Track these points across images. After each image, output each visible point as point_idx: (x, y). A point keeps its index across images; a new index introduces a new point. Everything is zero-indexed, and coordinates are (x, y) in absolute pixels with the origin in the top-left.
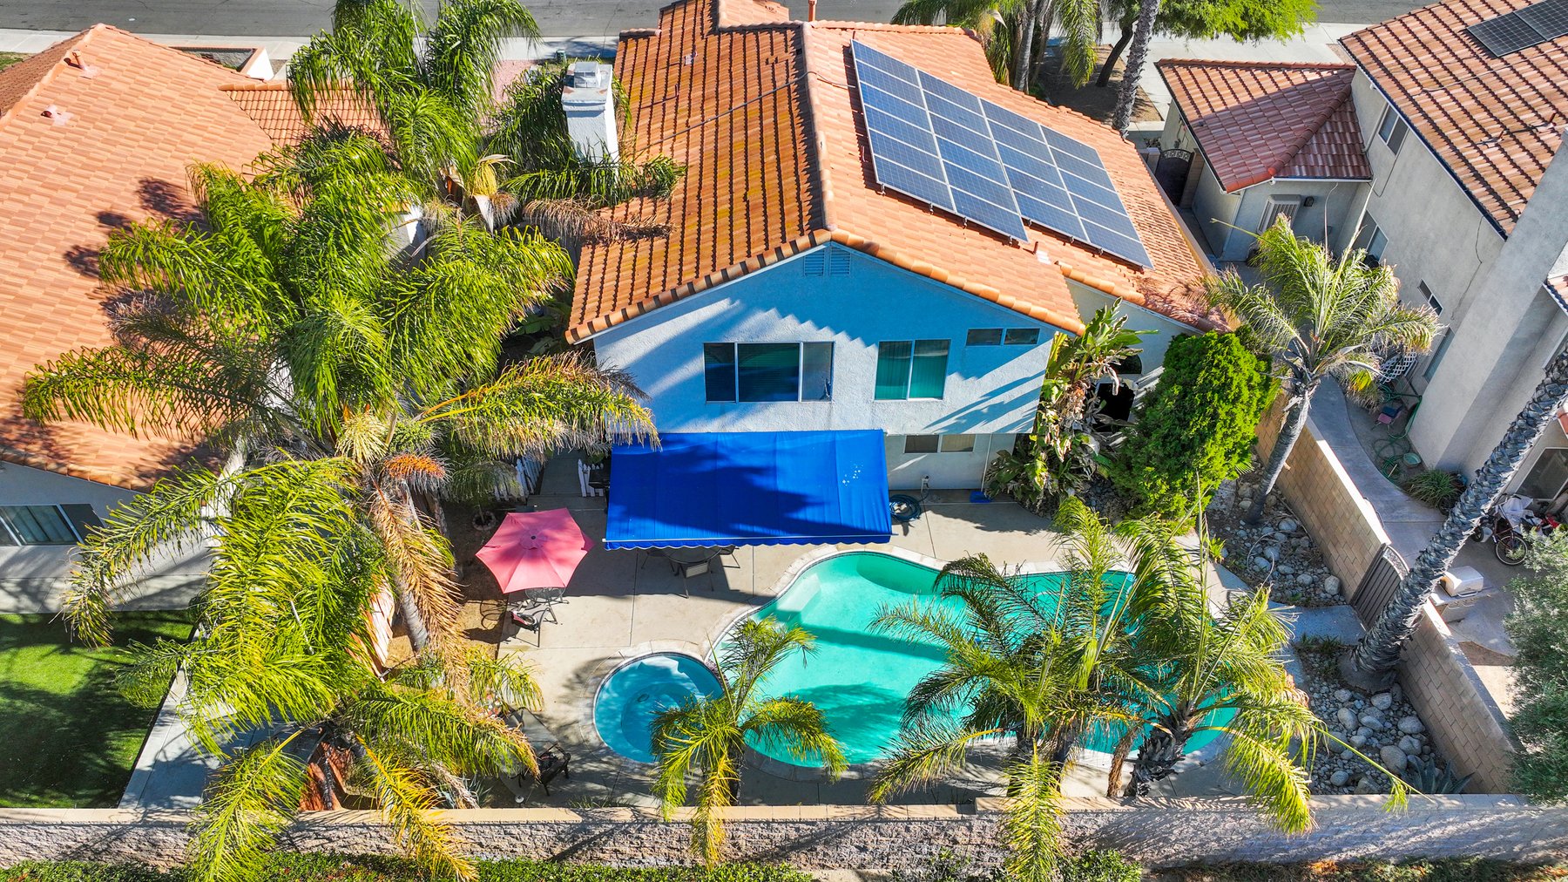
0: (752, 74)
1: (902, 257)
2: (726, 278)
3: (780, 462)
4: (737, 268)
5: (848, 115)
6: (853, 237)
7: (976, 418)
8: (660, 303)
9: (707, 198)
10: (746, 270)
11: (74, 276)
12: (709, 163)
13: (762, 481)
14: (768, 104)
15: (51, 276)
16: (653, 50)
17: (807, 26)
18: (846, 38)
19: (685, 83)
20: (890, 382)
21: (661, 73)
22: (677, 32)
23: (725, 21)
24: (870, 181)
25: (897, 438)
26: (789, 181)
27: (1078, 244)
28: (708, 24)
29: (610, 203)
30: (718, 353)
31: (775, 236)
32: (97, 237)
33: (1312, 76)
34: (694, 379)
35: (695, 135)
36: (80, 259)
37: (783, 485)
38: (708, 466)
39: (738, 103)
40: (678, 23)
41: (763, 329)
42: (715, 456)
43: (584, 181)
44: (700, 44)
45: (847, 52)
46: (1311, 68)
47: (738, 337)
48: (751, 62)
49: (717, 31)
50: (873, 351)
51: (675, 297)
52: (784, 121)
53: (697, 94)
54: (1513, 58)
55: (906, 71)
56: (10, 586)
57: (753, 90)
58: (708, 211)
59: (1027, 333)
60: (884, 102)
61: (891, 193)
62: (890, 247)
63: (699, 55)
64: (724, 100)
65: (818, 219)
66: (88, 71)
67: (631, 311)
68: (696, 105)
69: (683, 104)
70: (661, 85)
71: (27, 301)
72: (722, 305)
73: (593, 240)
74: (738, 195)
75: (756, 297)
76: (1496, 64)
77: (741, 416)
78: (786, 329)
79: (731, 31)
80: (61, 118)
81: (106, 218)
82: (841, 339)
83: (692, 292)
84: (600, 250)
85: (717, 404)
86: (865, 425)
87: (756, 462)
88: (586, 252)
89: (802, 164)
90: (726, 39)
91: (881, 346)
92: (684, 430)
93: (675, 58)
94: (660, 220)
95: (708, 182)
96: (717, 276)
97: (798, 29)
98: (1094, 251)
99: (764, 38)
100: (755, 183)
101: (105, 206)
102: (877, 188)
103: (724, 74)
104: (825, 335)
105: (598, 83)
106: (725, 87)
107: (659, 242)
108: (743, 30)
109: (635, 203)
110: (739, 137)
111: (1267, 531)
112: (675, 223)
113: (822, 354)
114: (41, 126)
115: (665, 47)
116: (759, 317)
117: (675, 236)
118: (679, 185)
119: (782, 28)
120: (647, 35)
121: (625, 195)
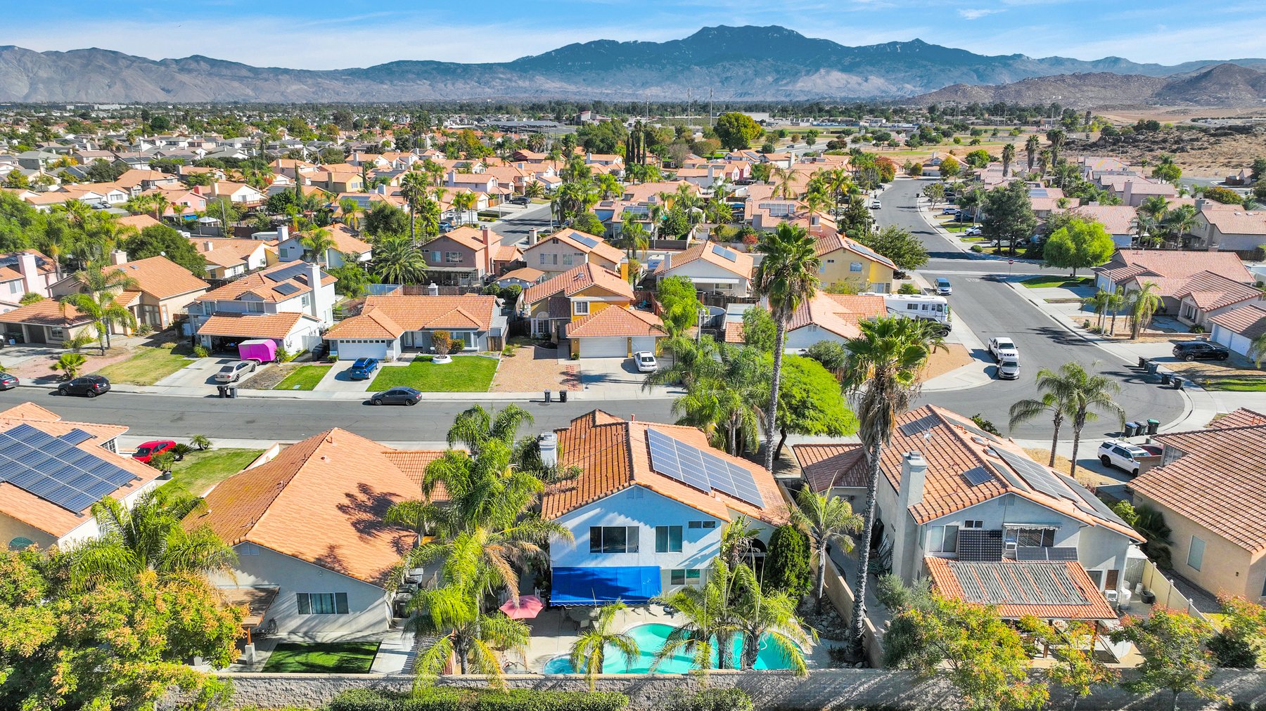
0: (609, 439)
1: (661, 491)
2: (599, 498)
3: (618, 576)
4: (603, 495)
5: (645, 450)
6: (643, 483)
7: (697, 561)
8: (575, 508)
9: (592, 477)
10: (606, 495)
11: (340, 513)
12: (592, 467)
13: (610, 583)
14: (615, 448)
15: (332, 513)
16: (568, 434)
17: (630, 423)
18: (646, 428)
19: (582, 444)
20: (661, 548)
21: (572, 442)
22: (578, 427)
23: (598, 423)
24: (652, 469)
25: (666, 571)
26: (622, 469)
27: (733, 497)
28: (591, 424)
29: (554, 482)
30: (595, 531)
31: (617, 485)
32: (346, 502)
33: (852, 448)
34: (584, 543)
35: (587, 460)
36: (341, 508)
37: (619, 584)
38: (590, 578)
39: (604, 448)
40: (579, 425)
41: (611, 521)
42: (593, 574)
43: (546, 473)
44: (588, 431)
45: (646, 432)
46: (852, 445)
47: (602, 524)
48: (609, 435)
49: (595, 426)
50: (654, 530)
51: (581, 506)
52: (621, 452)
53: (587, 447)
54: (913, 437)
55: (670, 440)
56: (300, 634)
57: (609, 444)
58: (592, 481)
59: (711, 524)
60: (658, 447)
61: (658, 473)
62: (656, 487)
63: (588, 434)
64: (598, 448)
65: (632, 478)
66: (334, 444)
67: (565, 511)
68: (587, 450)
69: (582, 451)
70: (572, 446)
71: (326, 520)
72: (598, 510)
73: (548, 494)
74: (604, 475)
75: (609, 509)
76: (907, 439)
77: (604, 560)
78: (620, 521)
79: (600, 426)
80: (327, 460)
81: (348, 495)
82: (641, 525)
83: (587, 503)
84: (551, 497)
85: (594, 554)
86: (652, 565)
87: (609, 577)
88: (545, 499)
89: (627, 464)
90: (598, 429)
91: (657, 528)
92: (583, 565)
93: (578, 436)
94: (574, 485)
95: (592, 472)
96: (596, 498)
97: (627, 424)
98: (741, 500)
99: (614, 427)
100: (610, 470)
101: (347, 491)
102: (654, 471)
103: (598, 439)
104: (635, 523)
105: (552, 440)
106: (598, 444)
107: (574, 492)
108: (605, 425)
109: (564, 482)
110: (604, 459)
111: (825, 617)
112: (580, 485)
113: (635, 531)
114: (321, 462)
115: (573, 433)
116: (611, 515)
117: (580, 489)
118: (581, 474)
119: (621, 424)
120: (565, 430)
121: (559, 480)
